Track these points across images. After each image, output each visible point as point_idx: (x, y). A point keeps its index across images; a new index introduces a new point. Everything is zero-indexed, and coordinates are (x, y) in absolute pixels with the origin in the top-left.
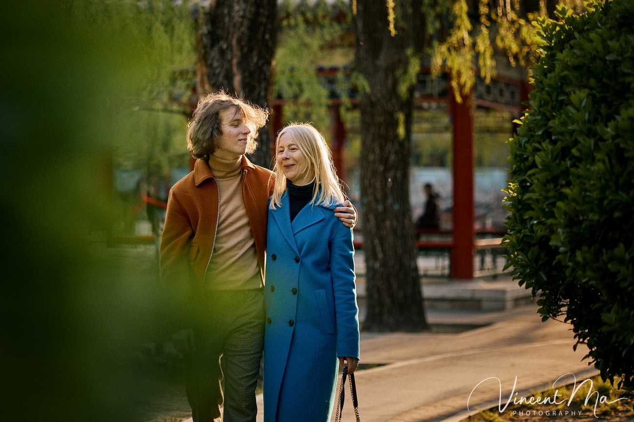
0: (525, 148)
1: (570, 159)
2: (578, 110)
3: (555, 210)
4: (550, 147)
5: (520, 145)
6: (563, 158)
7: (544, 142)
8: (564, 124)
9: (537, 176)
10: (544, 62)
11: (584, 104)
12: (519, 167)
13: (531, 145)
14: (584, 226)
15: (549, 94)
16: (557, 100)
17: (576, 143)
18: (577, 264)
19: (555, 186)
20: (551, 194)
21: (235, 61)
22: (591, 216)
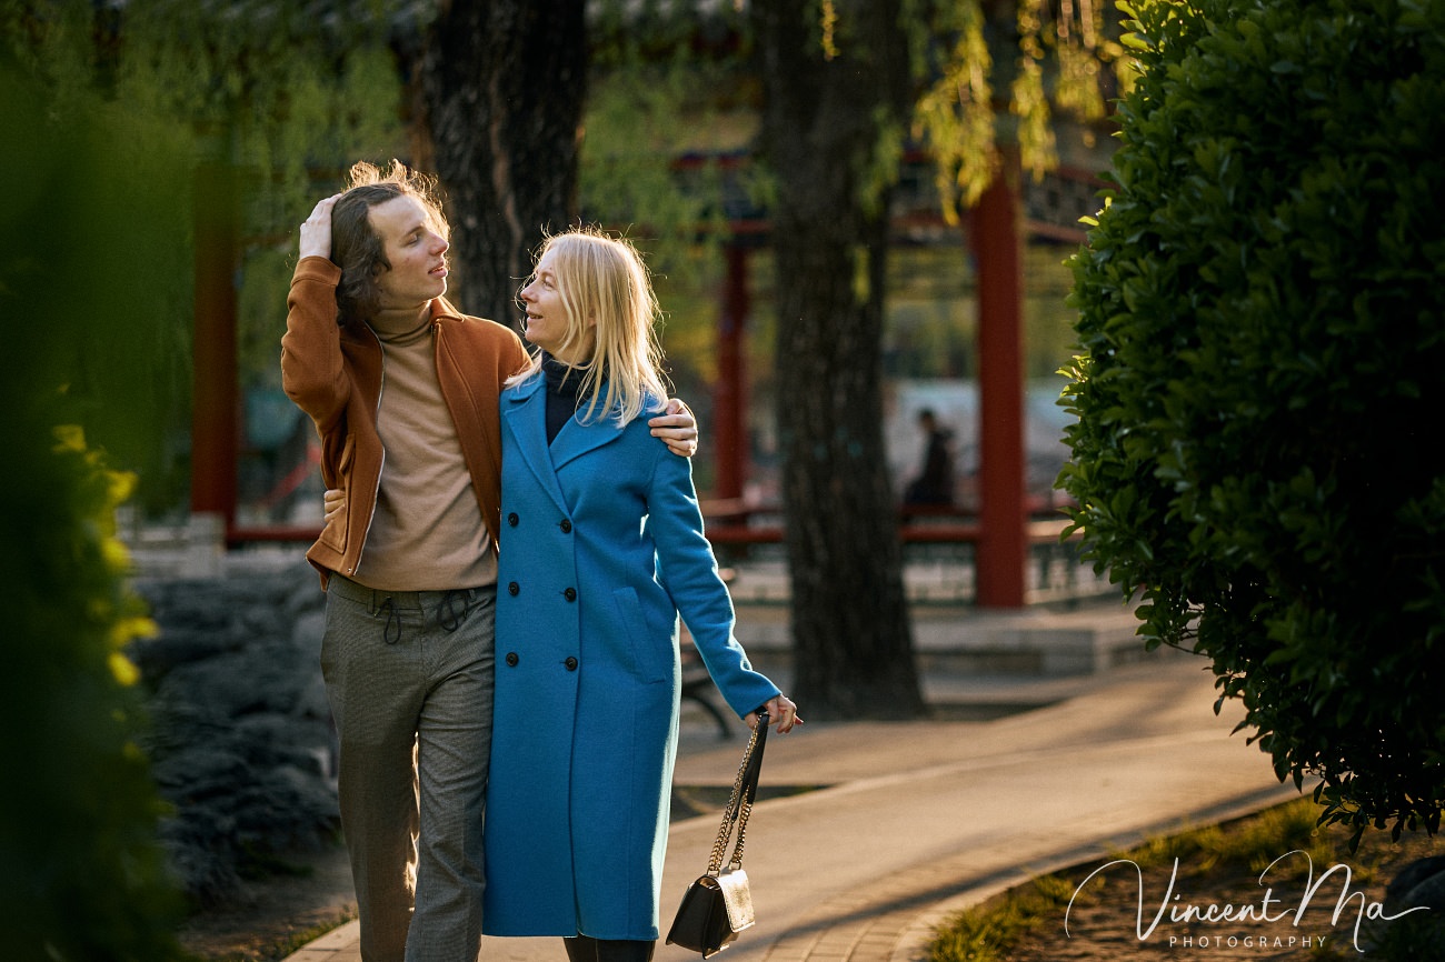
0: (1105, 273)
1: (1197, 291)
2: (1213, 183)
3: (1166, 401)
4: (1155, 266)
5: (1094, 268)
6: (1183, 289)
7: (1143, 257)
8: (1184, 215)
9: (1129, 329)
10: (1142, 88)
11: (1224, 169)
12: (1091, 314)
13: (1115, 266)
14: (1226, 431)
15: (1154, 156)
16: (1171, 167)
17: (1210, 253)
18: (1214, 515)
19: (1167, 350)
20: (1157, 367)
21: (495, 129)
22: (1240, 408)
